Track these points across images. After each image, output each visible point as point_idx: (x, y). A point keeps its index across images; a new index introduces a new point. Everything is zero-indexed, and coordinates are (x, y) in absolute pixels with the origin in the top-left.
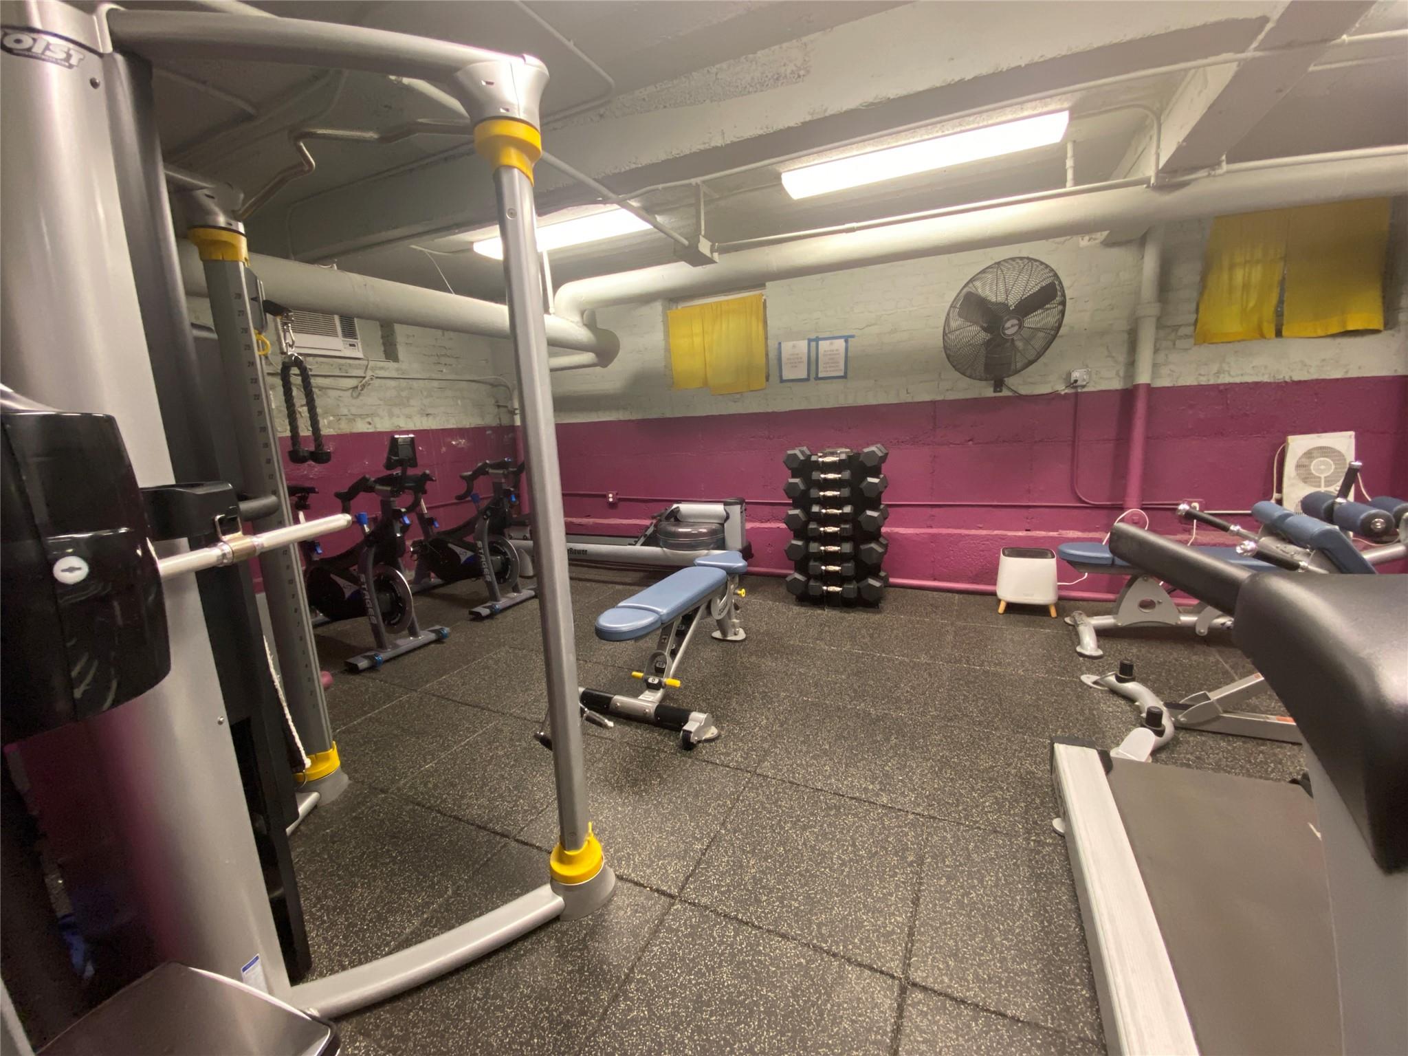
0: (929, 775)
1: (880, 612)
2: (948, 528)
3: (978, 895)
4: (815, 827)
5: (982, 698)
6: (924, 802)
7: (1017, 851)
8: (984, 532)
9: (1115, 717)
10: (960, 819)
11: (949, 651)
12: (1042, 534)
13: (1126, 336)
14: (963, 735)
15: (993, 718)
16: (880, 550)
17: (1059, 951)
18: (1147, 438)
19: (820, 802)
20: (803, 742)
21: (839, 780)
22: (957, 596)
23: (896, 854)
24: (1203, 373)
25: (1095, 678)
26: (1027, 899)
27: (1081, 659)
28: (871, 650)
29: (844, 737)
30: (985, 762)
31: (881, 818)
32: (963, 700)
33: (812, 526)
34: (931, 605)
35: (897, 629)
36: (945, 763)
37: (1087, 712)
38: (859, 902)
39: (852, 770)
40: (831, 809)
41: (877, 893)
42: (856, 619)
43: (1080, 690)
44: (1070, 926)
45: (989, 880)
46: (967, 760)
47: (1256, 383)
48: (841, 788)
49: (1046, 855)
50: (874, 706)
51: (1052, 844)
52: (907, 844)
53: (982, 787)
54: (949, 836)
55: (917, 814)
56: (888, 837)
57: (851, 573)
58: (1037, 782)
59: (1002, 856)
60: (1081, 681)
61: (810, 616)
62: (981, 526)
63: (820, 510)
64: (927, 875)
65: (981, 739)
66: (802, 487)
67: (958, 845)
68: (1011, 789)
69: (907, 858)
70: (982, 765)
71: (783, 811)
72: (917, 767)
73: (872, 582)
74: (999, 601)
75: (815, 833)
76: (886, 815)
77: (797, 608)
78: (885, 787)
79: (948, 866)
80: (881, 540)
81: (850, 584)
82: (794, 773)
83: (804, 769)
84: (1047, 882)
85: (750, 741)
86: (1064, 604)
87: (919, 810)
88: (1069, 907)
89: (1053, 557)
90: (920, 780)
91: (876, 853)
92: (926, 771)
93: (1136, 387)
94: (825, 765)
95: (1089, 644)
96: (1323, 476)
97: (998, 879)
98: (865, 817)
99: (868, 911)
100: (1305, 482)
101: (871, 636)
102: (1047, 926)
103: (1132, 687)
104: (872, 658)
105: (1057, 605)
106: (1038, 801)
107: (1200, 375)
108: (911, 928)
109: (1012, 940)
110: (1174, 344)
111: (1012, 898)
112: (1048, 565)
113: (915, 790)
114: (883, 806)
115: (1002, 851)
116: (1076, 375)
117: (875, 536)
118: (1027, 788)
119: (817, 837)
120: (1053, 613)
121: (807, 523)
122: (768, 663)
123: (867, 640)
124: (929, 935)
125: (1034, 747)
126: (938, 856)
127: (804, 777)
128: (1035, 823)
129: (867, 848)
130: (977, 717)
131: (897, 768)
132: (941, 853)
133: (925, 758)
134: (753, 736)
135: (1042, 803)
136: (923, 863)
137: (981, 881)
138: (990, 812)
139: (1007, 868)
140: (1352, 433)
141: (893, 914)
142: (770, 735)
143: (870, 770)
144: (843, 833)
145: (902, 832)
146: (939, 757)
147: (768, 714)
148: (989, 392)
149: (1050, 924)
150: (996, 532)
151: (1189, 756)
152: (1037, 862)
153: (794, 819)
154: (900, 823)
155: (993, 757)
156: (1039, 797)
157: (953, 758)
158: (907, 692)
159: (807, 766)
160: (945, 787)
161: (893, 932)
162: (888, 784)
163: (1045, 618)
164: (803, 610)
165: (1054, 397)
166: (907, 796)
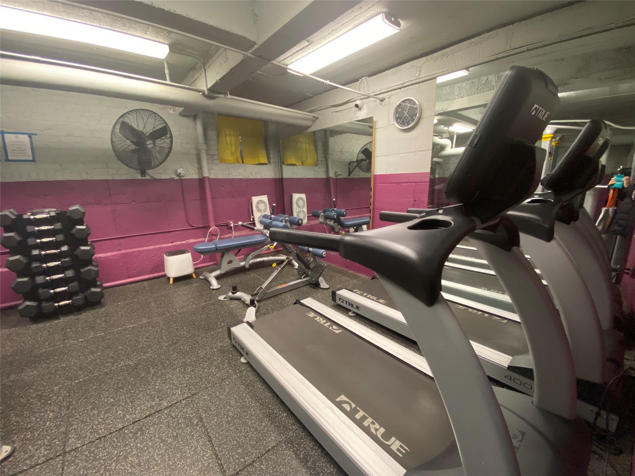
0: (181, 375)
1: (103, 306)
2: (131, 248)
3: (232, 412)
4: (133, 452)
5: (185, 326)
6: (186, 390)
7: (235, 381)
8: (151, 247)
9: (237, 308)
10: (206, 386)
11: (156, 311)
12: (179, 243)
13: (195, 157)
14: (186, 347)
15: (195, 332)
16: (96, 269)
17: (269, 407)
18: (212, 199)
19: (127, 434)
20: (92, 409)
21: (131, 414)
22: (145, 283)
23: (187, 426)
24: (224, 174)
25: (224, 296)
26: (249, 398)
27: (214, 291)
28: (110, 329)
29: (120, 388)
30: (202, 353)
31: (169, 414)
32: (177, 331)
33: (35, 265)
34: (134, 291)
35: (120, 311)
36: (185, 365)
37: (227, 311)
38: (184, 467)
39: (137, 402)
40: (136, 433)
41: (189, 453)
42: (88, 316)
43: (220, 303)
44: (267, 395)
45: (233, 402)
46: (194, 358)
47: (240, 179)
48: (136, 417)
49: (245, 375)
50: (129, 359)
51: (245, 369)
52: (189, 417)
53: (207, 365)
54: (206, 397)
55: (186, 398)
56: (178, 421)
57: (77, 289)
58: (226, 348)
59: (231, 388)
60: (219, 300)
61: (49, 327)
62: (148, 244)
63: (40, 252)
64: (207, 423)
65: (195, 344)
66: (19, 239)
67: (212, 398)
68: (219, 358)
69: (193, 423)
70: (202, 355)
71: (104, 460)
72: (173, 376)
73: (93, 290)
74: (169, 278)
75: (135, 454)
76: (170, 411)
77: (34, 326)
78: (162, 398)
79: (214, 411)
80: (93, 263)
81: (78, 295)
82: (97, 432)
83: (103, 424)
84: (251, 385)
85: (46, 435)
86: (198, 271)
87: (186, 396)
88: (263, 388)
89: (189, 252)
90: (177, 381)
91: (177, 434)
92: (178, 375)
93: (204, 177)
94: (117, 412)
95: (215, 284)
96: (262, 209)
97: (235, 399)
98: (160, 421)
99: (191, 466)
100: (259, 212)
101: (105, 321)
102: (261, 402)
103: (238, 294)
104: (114, 334)
105: (195, 273)
106: (231, 356)
107: (223, 174)
108: (215, 454)
109: (254, 418)
110: (213, 162)
111: (244, 402)
112: (187, 257)
113: (178, 387)
114: (166, 408)
115: (230, 386)
116: (179, 171)
117: (89, 262)
118: (224, 353)
119: (138, 456)
120: (194, 276)
121: (29, 264)
122: (30, 374)
123: (104, 324)
124: (224, 448)
125: (217, 335)
126: (207, 410)
127: (106, 429)
128: (235, 365)
129: (171, 436)
130: (187, 335)
131: (163, 383)
132: (207, 407)
133: (174, 369)
134: (47, 431)
135: (233, 355)
136: (202, 419)
137: (230, 405)
138: (216, 373)
139: (236, 391)
140: (266, 196)
141: (204, 455)
142: (62, 421)
143: (148, 395)
144: (152, 440)
145: (184, 413)
146: (181, 364)
147: (52, 408)
148: (139, 177)
149: (261, 400)
150: (157, 246)
151: (264, 310)
152: (244, 380)
153: (115, 458)
154: (180, 409)
155: (204, 349)
156: (230, 354)
157: (187, 360)
158: (145, 341)
159: (104, 421)
160: (191, 376)
161: (209, 463)
162: (162, 395)
163: (192, 280)
164: (41, 325)
165: (172, 180)
166: (176, 393)
